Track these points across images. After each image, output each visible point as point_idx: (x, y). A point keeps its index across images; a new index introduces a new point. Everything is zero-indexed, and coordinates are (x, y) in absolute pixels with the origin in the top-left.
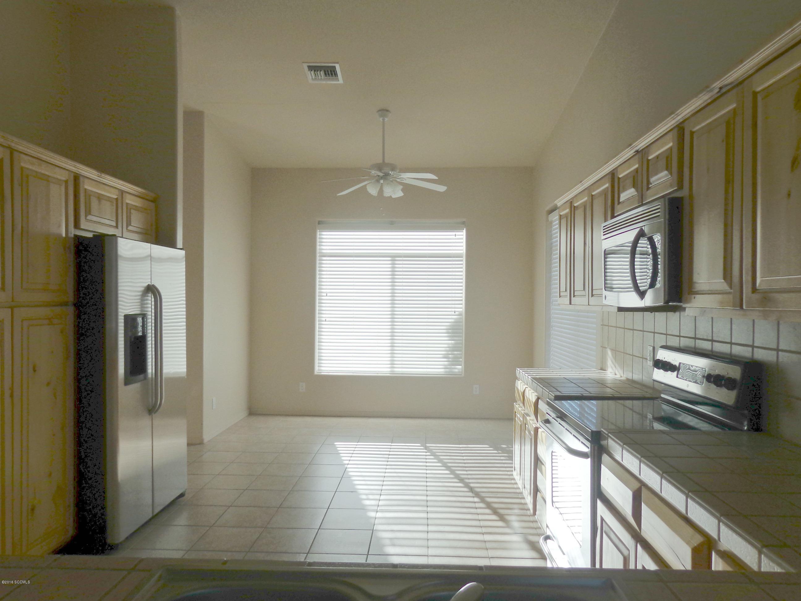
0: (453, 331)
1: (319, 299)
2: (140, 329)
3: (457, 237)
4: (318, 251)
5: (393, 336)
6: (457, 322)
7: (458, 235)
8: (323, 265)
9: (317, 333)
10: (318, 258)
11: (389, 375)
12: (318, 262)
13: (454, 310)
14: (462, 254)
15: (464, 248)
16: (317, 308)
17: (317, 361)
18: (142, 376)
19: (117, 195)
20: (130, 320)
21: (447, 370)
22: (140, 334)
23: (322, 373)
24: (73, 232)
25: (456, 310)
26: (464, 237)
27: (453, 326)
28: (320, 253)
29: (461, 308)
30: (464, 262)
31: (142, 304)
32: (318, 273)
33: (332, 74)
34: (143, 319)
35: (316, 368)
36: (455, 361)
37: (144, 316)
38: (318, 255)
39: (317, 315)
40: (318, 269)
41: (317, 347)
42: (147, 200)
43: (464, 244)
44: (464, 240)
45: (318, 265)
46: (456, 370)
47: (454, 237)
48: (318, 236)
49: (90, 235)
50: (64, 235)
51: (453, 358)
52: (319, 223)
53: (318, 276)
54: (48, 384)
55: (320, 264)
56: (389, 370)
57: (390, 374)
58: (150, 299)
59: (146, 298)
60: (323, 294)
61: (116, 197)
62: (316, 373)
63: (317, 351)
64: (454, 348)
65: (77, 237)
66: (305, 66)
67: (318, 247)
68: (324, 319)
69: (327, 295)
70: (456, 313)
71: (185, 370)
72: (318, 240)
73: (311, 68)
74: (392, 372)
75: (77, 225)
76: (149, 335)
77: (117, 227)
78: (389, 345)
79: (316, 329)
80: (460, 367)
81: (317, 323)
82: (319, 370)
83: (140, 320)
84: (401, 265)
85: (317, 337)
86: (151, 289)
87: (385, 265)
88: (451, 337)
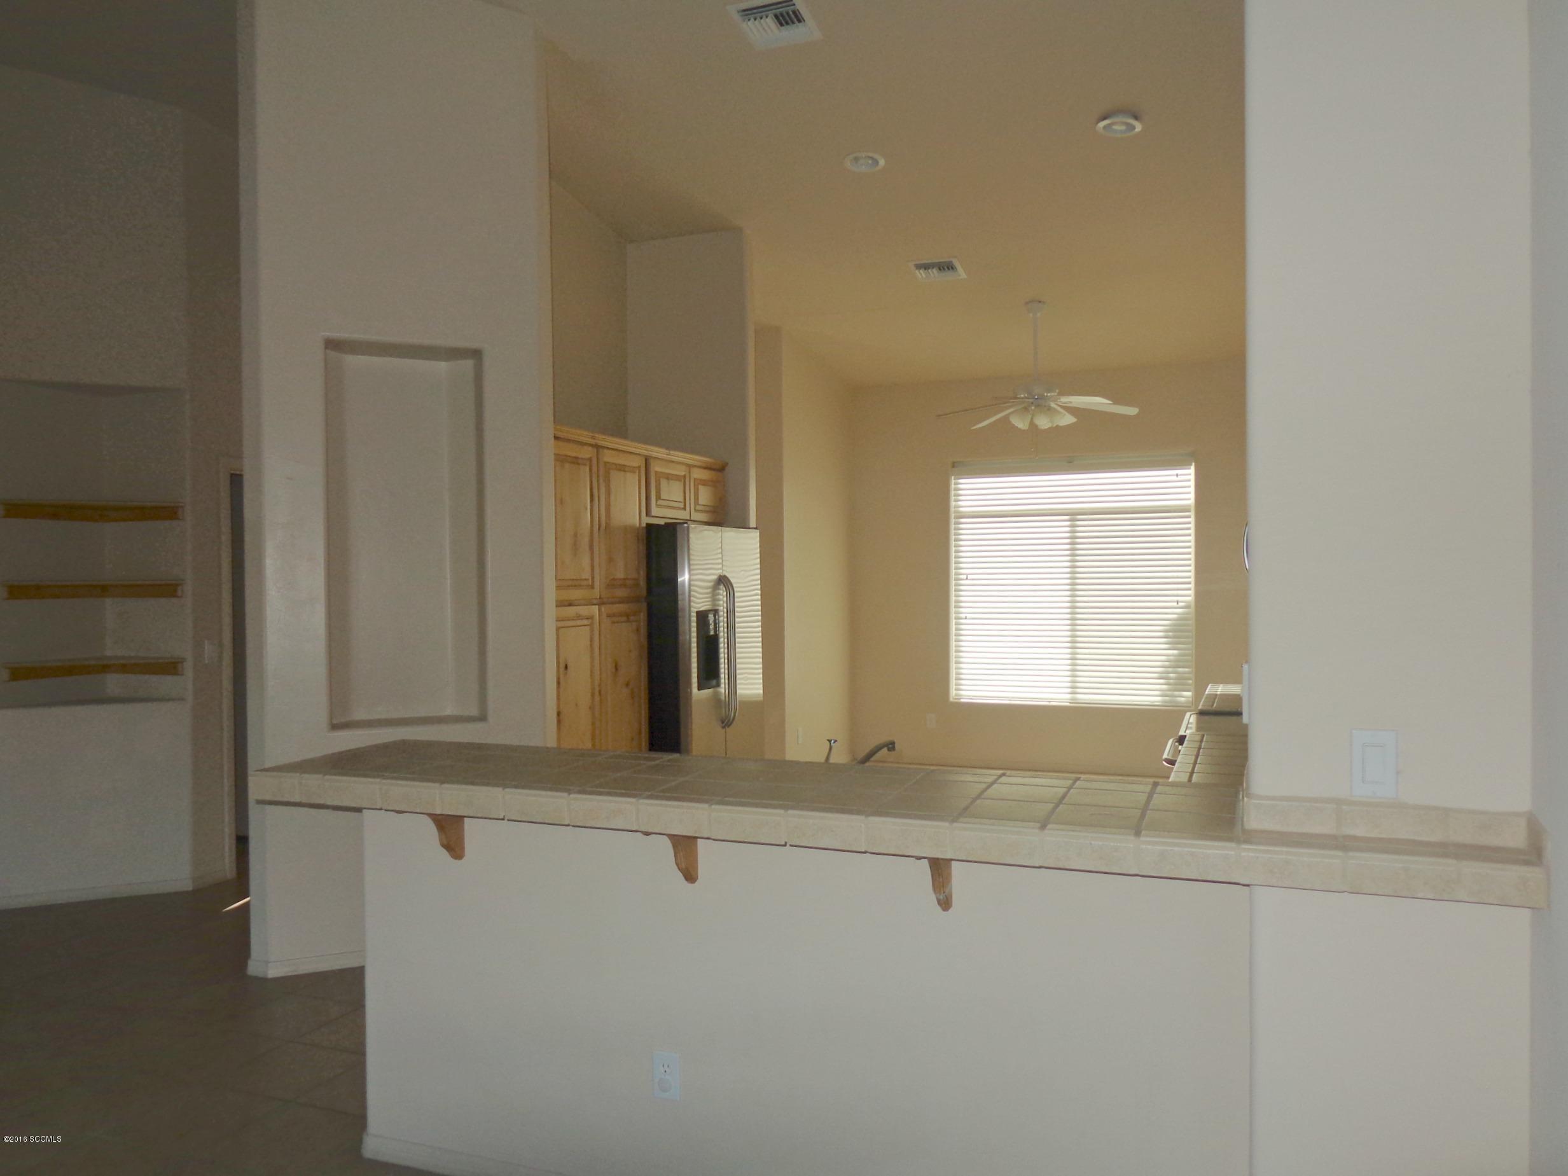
0: (1175, 633)
1: (956, 585)
2: (712, 627)
3: (1180, 478)
4: (952, 509)
5: (1074, 643)
6: (1182, 619)
7: (1181, 475)
8: (961, 532)
9: (953, 638)
10: (953, 520)
11: (1068, 704)
12: (952, 526)
13: (1176, 599)
14: (1189, 506)
15: (1192, 496)
16: (953, 599)
17: (953, 682)
18: (714, 682)
19: (685, 471)
20: (702, 616)
21: (1167, 698)
22: (712, 633)
23: (962, 700)
24: (646, 520)
25: (1180, 599)
26: (1192, 477)
27: (1175, 625)
28: (955, 512)
29: (1188, 596)
30: (1192, 520)
31: (714, 598)
32: (953, 543)
33: (948, 268)
34: (715, 616)
35: (953, 692)
36: (1179, 684)
37: (716, 612)
38: (953, 515)
39: (953, 610)
40: (953, 537)
41: (953, 659)
42: (714, 470)
43: (1192, 490)
44: (1192, 483)
45: (952, 532)
46: (1183, 699)
47: (1175, 478)
48: (953, 486)
49: (662, 522)
50: (638, 525)
51: (1176, 679)
52: (954, 465)
53: (953, 549)
54: (627, 685)
55: (956, 529)
56: (1069, 696)
57: (1070, 703)
58: (722, 591)
59: (718, 591)
60: (961, 577)
61: (683, 473)
62: (951, 699)
63: (953, 666)
64: (1176, 663)
65: (649, 526)
66: (911, 265)
67: (953, 504)
68: (963, 616)
69: (967, 578)
70: (1181, 604)
71: (761, 692)
72: (953, 493)
73: (919, 267)
74: (1073, 700)
75: (648, 514)
76: (721, 634)
77: (685, 509)
78: (1069, 656)
79: (951, 632)
80: (1189, 694)
81: (953, 622)
82: (956, 695)
83: (711, 617)
84: (1085, 527)
85: (953, 644)
86: (723, 581)
87: (1061, 527)
88: (1173, 645)
